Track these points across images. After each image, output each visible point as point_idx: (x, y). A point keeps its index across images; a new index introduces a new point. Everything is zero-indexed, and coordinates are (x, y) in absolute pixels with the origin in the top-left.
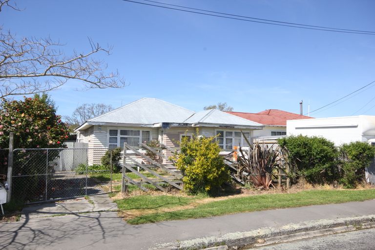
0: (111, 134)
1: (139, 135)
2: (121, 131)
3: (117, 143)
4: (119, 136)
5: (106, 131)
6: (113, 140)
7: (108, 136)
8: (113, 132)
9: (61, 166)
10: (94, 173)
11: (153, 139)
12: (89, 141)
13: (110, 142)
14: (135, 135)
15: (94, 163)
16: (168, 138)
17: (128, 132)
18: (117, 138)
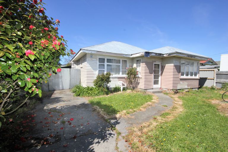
0: (100, 62)
1: (120, 63)
2: (107, 59)
3: (104, 69)
4: (106, 63)
5: (96, 59)
6: (102, 66)
7: (98, 63)
8: (102, 60)
9: (61, 86)
10: (90, 95)
11: (129, 66)
12: (81, 68)
13: (99, 68)
14: (117, 63)
15: (88, 85)
16: (146, 66)
17: (112, 60)
18: (104, 65)
